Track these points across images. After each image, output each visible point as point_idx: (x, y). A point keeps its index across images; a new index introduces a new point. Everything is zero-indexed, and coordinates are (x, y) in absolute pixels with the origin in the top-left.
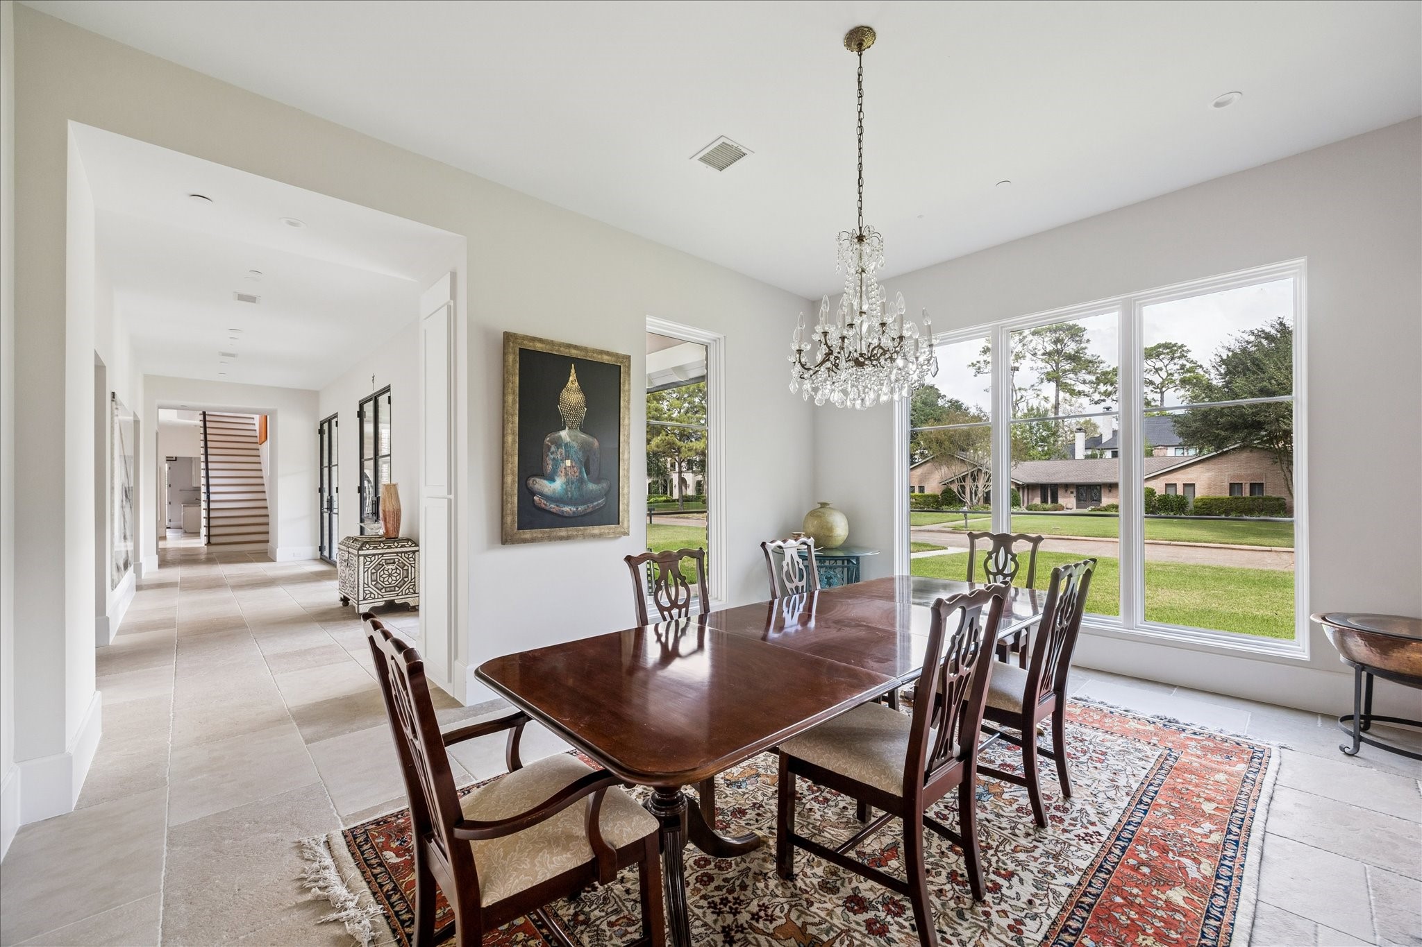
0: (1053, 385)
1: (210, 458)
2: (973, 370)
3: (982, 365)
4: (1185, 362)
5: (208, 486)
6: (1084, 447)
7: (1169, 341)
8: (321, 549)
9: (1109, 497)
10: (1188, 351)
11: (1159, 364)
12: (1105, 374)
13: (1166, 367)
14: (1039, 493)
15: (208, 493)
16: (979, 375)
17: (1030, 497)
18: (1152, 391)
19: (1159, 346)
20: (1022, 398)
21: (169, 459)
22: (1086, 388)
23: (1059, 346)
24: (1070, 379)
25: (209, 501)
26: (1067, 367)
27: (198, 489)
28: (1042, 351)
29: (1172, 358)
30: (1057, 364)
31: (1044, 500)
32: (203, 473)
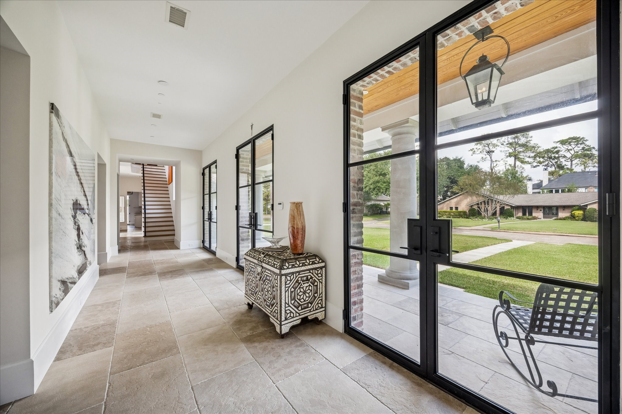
0: (513, 158)
1: (146, 192)
2: (471, 152)
3: (476, 150)
4: (585, 146)
5: (145, 205)
6: (532, 188)
7: (575, 136)
8: (203, 242)
9: (562, 213)
10: (587, 140)
11: (570, 148)
12: (540, 153)
13: (573, 148)
14: (521, 210)
15: (145, 209)
16: (474, 155)
17: (516, 213)
18: (565, 161)
19: (570, 138)
20: (497, 165)
21: (129, 193)
22: (530, 160)
23: (516, 140)
24: (521, 156)
25: (145, 213)
26: (521, 150)
27: (141, 207)
28: (507, 142)
29: (577, 144)
30: (515, 149)
31: (524, 214)
32: (143, 199)
